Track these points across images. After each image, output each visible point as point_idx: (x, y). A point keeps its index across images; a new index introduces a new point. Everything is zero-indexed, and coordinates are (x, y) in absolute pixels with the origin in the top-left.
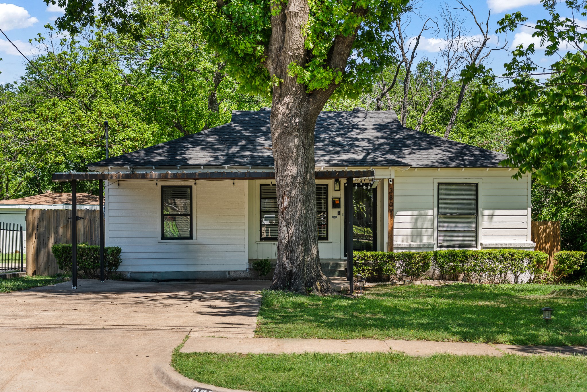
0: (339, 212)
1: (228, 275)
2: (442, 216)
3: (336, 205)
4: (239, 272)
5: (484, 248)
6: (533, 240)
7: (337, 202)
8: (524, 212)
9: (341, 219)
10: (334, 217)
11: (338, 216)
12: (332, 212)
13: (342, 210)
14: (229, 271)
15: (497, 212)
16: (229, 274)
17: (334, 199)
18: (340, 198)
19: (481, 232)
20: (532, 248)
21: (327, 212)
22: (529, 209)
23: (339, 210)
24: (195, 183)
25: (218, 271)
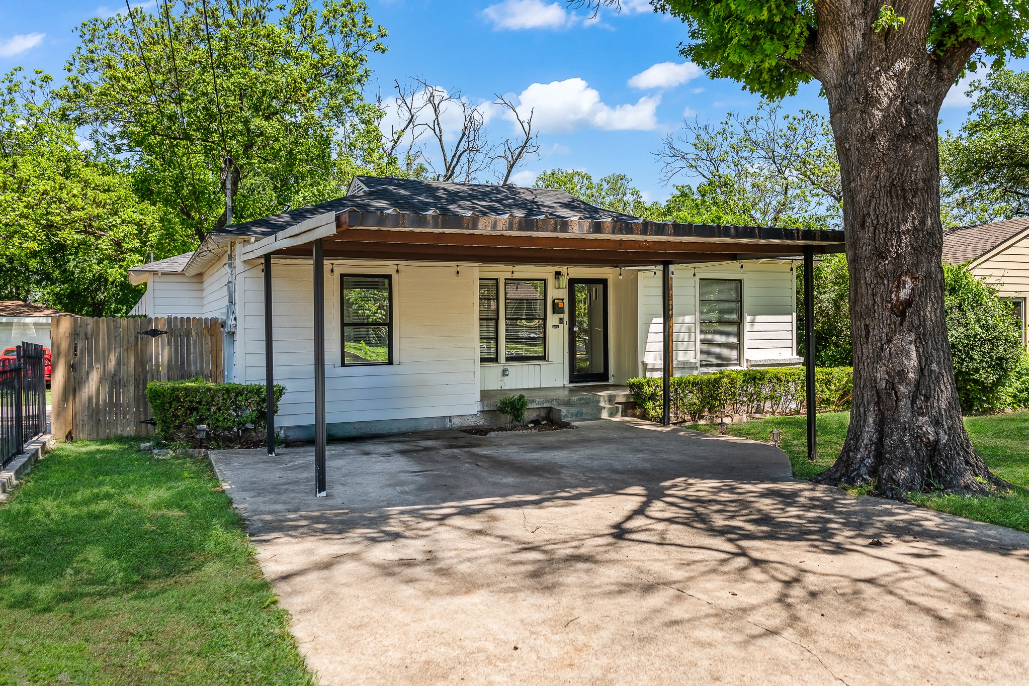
0: (561, 319)
1: (449, 423)
2: (705, 324)
3: (557, 310)
4: (465, 417)
5: (752, 366)
6: (799, 353)
7: (560, 305)
8: (788, 318)
9: (564, 328)
10: (555, 327)
11: (561, 326)
12: (552, 319)
13: (566, 317)
14: (450, 417)
15: (759, 318)
16: (450, 421)
17: (556, 301)
18: (563, 300)
19: (747, 344)
20: (799, 363)
21: (545, 319)
22: (794, 314)
23: (561, 316)
24: (397, 271)
25: (433, 418)
